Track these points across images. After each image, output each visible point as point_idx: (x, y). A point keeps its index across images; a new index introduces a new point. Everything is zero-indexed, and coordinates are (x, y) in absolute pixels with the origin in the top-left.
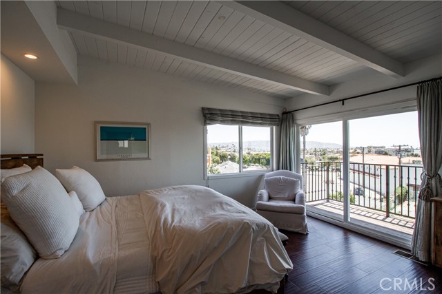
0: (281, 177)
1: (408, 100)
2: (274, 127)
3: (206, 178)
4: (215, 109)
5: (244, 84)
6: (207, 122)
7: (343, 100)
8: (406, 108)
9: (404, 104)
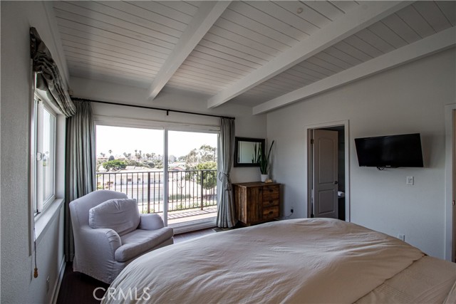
1: (212, 126)
7: (168, 111)
8: (211, 131)
9: (211, 128)
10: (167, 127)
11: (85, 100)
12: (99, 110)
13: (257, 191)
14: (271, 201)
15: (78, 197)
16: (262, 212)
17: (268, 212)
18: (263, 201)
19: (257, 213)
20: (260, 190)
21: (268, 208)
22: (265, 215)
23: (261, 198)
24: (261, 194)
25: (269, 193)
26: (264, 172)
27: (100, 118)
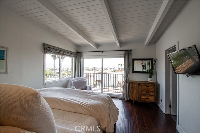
0: (80, 80)
1: (121, 55)
2: (74, 58)
3: (44, 84)
4: (50, 45)
5: (66, 36)
6: (47, 52)
7: (102, 51)
8: (120, 57)
9: (120, 56)
10: (103, 57)
11: (80, 52)
12: (84, 54)
13: (137, 85)
14: (148, 92)
15: (75, 77)
16: (141, 96)
17: (146, 98)
18: (141, 91)
19: (137, 96)
20: (139, 85)
21: (145, 95)
22: (143, 98)
23: (140, 90)
24: (140, 87)
25: (146, 87)
26: (150, 77)
27: (84, 57)
